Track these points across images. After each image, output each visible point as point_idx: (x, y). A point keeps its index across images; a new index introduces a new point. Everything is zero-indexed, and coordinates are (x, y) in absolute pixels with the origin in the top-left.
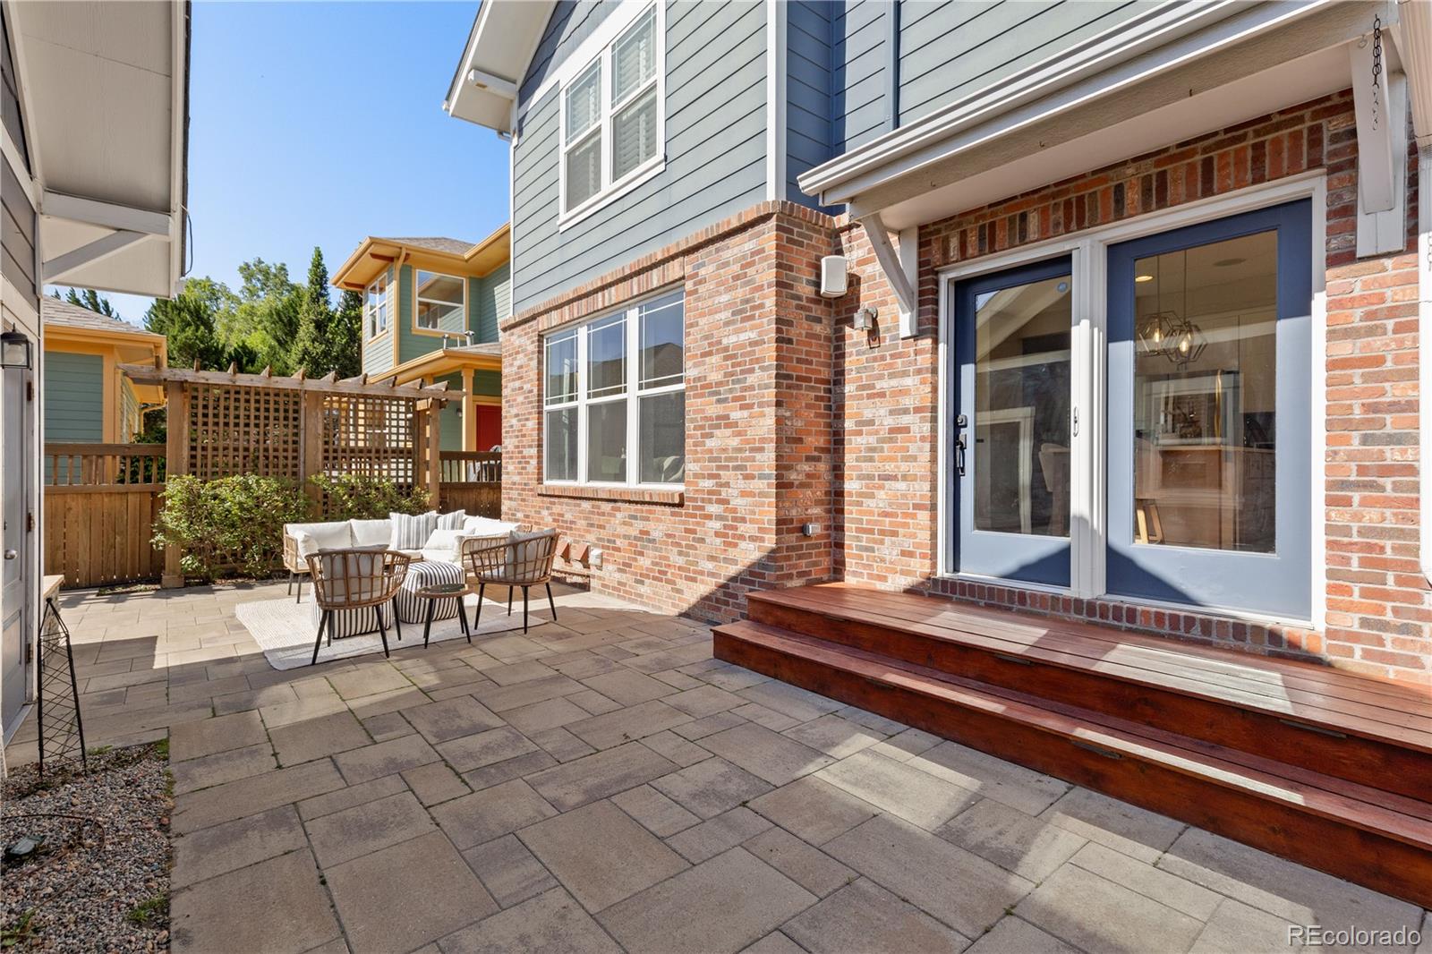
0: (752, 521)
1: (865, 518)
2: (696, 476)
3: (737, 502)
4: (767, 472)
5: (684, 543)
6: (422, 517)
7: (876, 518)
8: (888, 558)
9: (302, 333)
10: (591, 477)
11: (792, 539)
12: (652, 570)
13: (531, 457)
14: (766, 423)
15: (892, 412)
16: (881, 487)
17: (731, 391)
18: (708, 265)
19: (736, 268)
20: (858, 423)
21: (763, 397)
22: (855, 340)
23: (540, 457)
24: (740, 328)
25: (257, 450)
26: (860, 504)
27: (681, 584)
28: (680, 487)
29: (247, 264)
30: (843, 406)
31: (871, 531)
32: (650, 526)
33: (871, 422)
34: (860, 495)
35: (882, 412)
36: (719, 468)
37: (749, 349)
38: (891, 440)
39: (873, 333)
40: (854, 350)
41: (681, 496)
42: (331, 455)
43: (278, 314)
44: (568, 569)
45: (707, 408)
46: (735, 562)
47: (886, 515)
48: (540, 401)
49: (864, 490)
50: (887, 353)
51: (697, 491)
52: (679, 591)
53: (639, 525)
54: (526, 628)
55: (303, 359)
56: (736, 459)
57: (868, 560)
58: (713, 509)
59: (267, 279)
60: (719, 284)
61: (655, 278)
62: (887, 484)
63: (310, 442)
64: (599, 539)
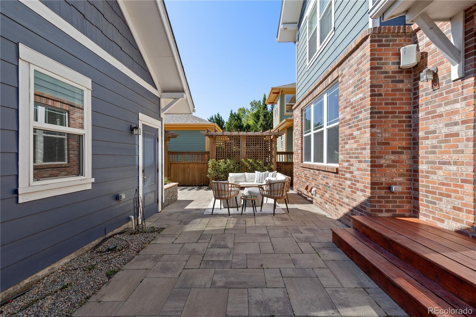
0: (362, 182)
1: (430, 185)
2: (343, 161)
3: (356, 173)
4: (367, 159)
5: (338, 189)
6: (264, 173)
7: (437, 186)
8: (444, 209)
9: (261, 119)
10: (315, 161)
11: (383, 193)
12: (329, 199)
13: (299, 153)
14: (366, 137)
15: (447, 125)
16: (441, 168)
17: (354, 122)
18: (345, 69)
19: (355, 66)
20: (426, 133)
21: (365, 124)
22: (425, 87)
23: (302, 153)
24: (357, 93)
25: (230, 152)
26: (428, 177)
27: (338, 207)
28: (336, 165)
29: (252, 102)
30: (418, 124)
31: (434, 193)
32: (329, 181)
33: (434, 132)
34: (427, 172)
35: (441, 125)
36: (350, 157)
37: (360, 102)
38: (446, 141)
39: (435, 81)
40: (424, 93)
41: (337, 169)
42: (248, 153)
43: (255, 114)
44: (308, 194)
45: (346, 131)
46: (355, 200)
47: (443, 184)
48: (302, 133)
49: (430, 170)
50: (444, 91)
51: (343, 167)
52: (337, 209)
53: (326, 180)
54: (274, 214)
55: (261, 126)
56: (355, 153)
57: (432, 209)
58: (348, 175)
59: (256, 105)
60: (349, 76)
61: (330, 80)
62: (444, 167)
63: (243, 150)
64: (315, 185)
